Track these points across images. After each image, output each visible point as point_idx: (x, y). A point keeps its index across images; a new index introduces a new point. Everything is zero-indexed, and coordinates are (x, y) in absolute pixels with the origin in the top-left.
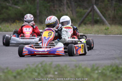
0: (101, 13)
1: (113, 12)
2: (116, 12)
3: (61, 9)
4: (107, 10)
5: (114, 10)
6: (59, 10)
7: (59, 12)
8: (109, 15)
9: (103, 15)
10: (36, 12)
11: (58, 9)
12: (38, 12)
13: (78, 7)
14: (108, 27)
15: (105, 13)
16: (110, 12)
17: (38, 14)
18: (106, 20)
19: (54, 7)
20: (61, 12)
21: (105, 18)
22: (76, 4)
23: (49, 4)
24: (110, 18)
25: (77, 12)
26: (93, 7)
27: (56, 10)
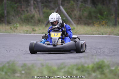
0: (67, 13)
1: (79, 12)
2: (81, 13)
3: (28, 9)
4: (72, 11)
5: (80, 11)
6: (27, 10)
7: (26, 12)
8: (75, 15)
9: (69, 16)
10: (4, 13)
11: (25, 10)
12: (5, 12)
13: (45, 8)
14: (74, 27)
15: (71, 14)
16: (75, 12)
17: (6, 15)
18: (72, 20)
19: (21, 8)
20: (28, 12)
21: (71, 18)
22: (43, 5)
23: (16, 5)
24: (76, 18)
25: (44, 13)
26: (60, 8)
27: (23, 11)
